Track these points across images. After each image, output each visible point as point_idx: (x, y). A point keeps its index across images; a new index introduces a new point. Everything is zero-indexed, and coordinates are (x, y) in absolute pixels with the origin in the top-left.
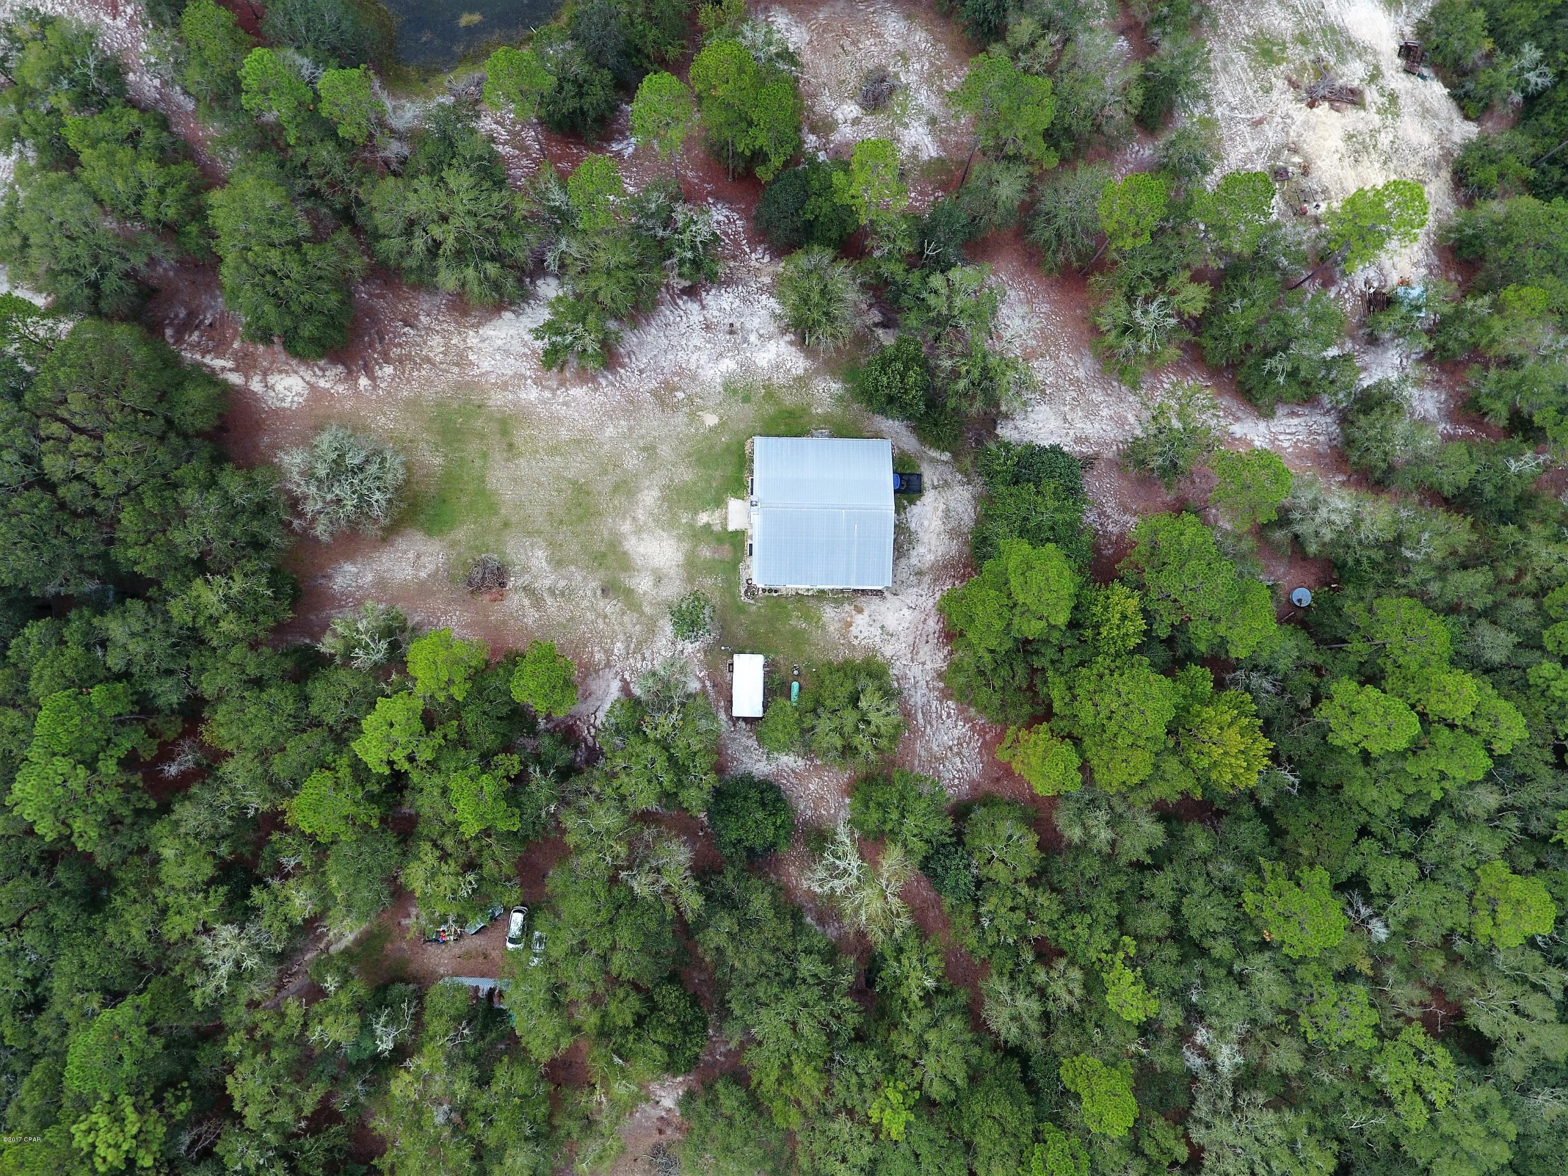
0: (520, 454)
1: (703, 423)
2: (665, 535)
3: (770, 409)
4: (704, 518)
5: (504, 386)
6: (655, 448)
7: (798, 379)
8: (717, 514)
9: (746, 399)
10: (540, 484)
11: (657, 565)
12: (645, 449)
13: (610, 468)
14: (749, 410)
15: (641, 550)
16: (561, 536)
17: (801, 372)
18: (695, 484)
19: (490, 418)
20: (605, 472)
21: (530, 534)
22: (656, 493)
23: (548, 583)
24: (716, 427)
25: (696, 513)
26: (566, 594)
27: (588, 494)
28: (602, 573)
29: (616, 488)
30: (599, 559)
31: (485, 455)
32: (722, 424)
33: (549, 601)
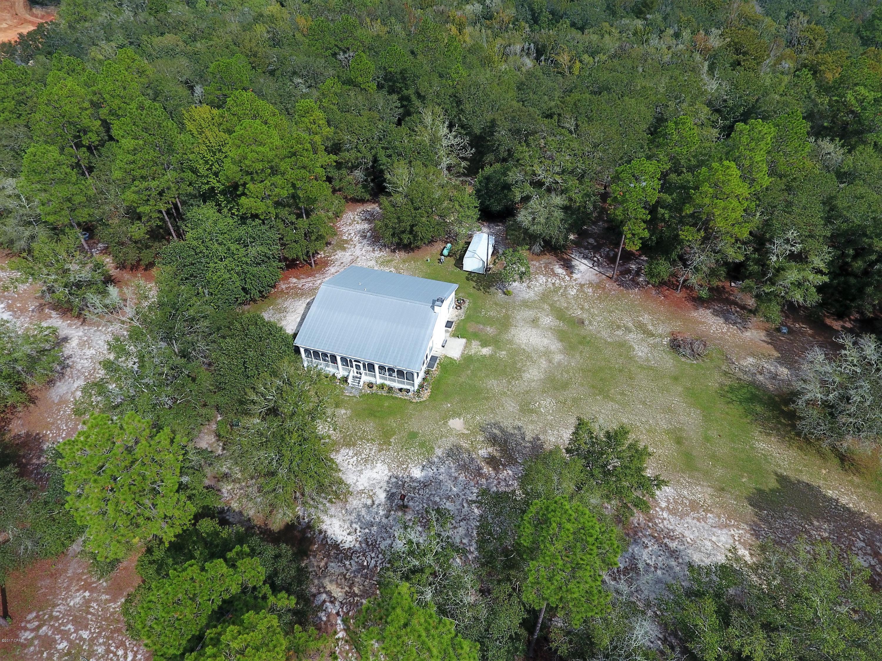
0: (668, 432)
1: (466, 422)
2: (523, 346)
3: (392, 423)
4: (486, 351)
5: (694, 506)
6: (521, 411)
7: (349, 444)
8: (473, 352)
9: (413, 435)
10: (644, 403)
11: (534, 330)
12: (532, 411)
13: (569, 402)
14: (414, 425)
15: (546, 341)
16: (620, 361)
17: (344, 451)
18: (487, 376)
19: (707, 474)
20: (574, 400)
21: (650, 368)
22: (526, 376)
23: (632, 336)
24: (453, 417)
25: (491, 356)
26: (614, 326)
27: (593, 387)
28: (583, 332)
29: (565, 386)
30: (583, 341)
31: (707, 439)
32: (446, 418)
33: (630, 324)
